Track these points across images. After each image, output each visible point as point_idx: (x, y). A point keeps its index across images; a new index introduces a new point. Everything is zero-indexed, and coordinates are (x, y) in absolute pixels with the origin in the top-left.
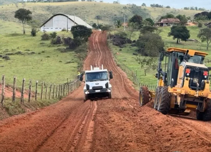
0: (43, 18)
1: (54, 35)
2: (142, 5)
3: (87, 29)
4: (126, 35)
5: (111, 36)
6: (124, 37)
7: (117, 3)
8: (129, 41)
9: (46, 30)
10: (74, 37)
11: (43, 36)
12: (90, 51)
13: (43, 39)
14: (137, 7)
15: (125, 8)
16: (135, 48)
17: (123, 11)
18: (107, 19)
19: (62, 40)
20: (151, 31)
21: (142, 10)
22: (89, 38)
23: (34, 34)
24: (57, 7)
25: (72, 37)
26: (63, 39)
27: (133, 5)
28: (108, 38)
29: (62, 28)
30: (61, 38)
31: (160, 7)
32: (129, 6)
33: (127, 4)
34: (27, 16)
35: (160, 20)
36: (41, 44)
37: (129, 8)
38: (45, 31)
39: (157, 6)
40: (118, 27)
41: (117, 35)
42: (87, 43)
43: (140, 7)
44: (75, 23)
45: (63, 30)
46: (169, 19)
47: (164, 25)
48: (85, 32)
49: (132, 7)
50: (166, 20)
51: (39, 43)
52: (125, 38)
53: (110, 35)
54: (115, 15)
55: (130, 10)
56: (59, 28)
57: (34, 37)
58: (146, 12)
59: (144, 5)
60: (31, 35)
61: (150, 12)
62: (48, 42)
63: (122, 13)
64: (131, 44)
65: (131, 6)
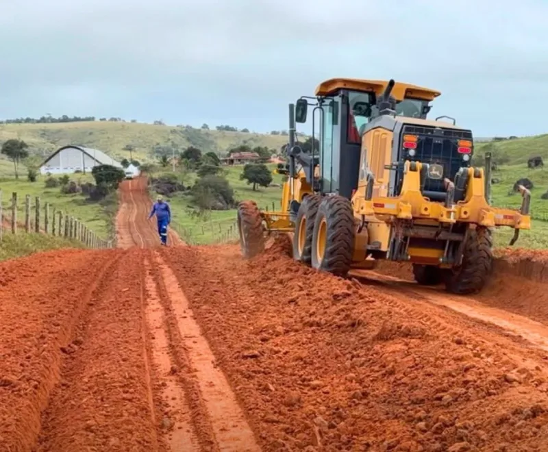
0: (35, 149)
1: (65, 179)
2: (203, 127)
3: (116, 171)
4: (176, 178)
5: (153, 181)
6: (174, 181)
7: (160, 123)
8: (181, 188)
9: (51, 171)
10: (97, 183)
11: (47, 182)
12: (122, 203)
13: (48, 186)
14: (195, 131)
15: (173, 131)
16: (189, 197)
17: (171, 137)
18: (143, 150)
19: (78, 187)
20: (214, 173)
21: (202, 136)
22: (120, 184)
23: (32, 178)
24: (59, 131)
25: (94, 183)
26: (79, 185)
27: (187, 127)
28: (149, 184)
29: (75, 169)
30: (77, 183)
31: (232, 130)
32: (179, 129)
33: (178, 126)
34: (21, 151)
35: (229, 155)
36: (45, 193)
37: (181, 132)
38: (49, 174)
39: (227, 128)
40: (164, 166)
41: (162, 179)
42: (118, 192)
43: (199, 130)
44: (97, 161)
45: (77, 172)
46: (243, 153)
47: (235, 162)
48: (113, 175)
49: (186, 131)
50: (237, 155)
51: (43, 191)
52: (174, 184)
53: (151, 178)
54: (158, 144)
55: (182, 134)
56: (69, 168)
57: (32, 184)
58: (210, 138)
59: (205, 126)
60: (28, 181)
61: (216, 138)
62: (57, 190)
63: (169, 140)
64: (183, 192)
65: (184, 129)
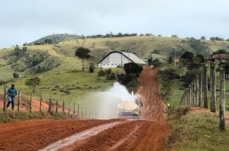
0: (102, 53)
1: (109, 71)
2: (201, 39)
3: (137, 66)
4: (174, 71)
7: (175, 36)
8: (178, 77)
9: (102, 67)
10: (126, 74)
11: (99, 73)
13: (99, 76)
14: (196, 40)
15: (183, 41)
16: (182, 83)
17: (182, 45)
18: (164, 53)
19: (116, 76)
21: (201, 44)
22: (140, 74)
23: (91, 70)
24: (116, 42)
26: (117, 75)
27: (192, 38)
28: (158, 74)
29: (118, 65)
30: (115, 74)
32: (187, 40)
33: (186, 38)
34: (86, 54)
35: (212, 56)
36: (97, 79)
37: (188, 41)
38: (101, 68)
39: (217, 39)
40: (170, 63)
41: (166, 71)
42: (138, 79)
43: (199, 40)
44: (130, 59)
45: (118, 67)
46: (221, 55)
47: (215, 60)
48: (136, 69)
49: (191, 41)
50: (217, 55)
51: (96, 79)
52: (173, 74)
53: (160, 71)
54: (173, 49)
55: (188, 43)
56: (114, 65)
57: (91, 74)
58: (206, 45)
59: (203, 38)
60: (89, 72)
61: (210, 45)
62: (104, 78)
63: (180, 46)
64: (178, 80)
65: (190, 40)
